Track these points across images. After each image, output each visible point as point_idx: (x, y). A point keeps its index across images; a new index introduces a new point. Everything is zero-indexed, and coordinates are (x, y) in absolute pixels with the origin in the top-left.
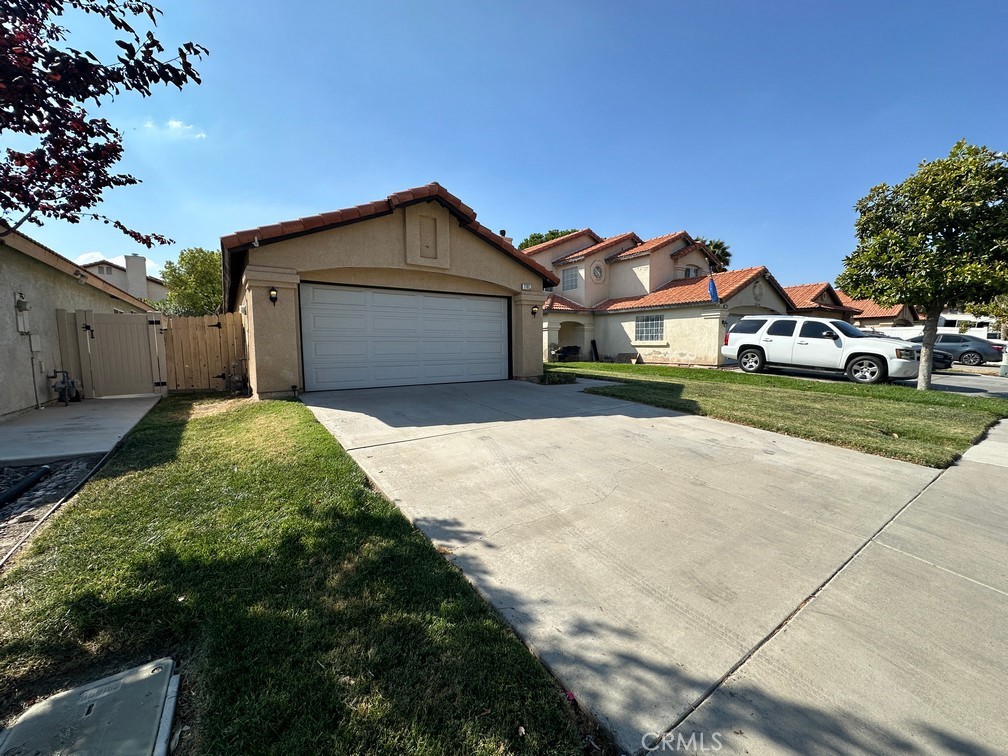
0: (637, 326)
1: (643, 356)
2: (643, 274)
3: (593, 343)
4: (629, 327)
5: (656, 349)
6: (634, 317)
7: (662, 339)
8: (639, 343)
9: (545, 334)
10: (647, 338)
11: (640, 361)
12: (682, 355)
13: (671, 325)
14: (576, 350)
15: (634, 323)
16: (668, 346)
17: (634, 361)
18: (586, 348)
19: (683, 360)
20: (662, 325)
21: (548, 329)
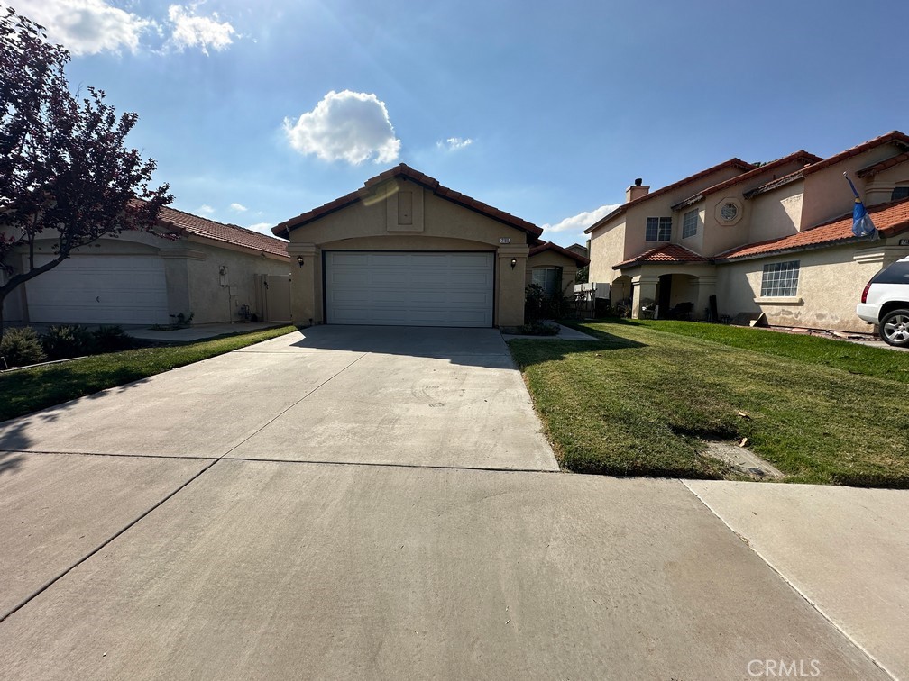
0: (764, 278)
1: (768, 317)
2: (794, 207)
3: (713, 299)
4: (755, 279)
5: (786, 308)
6: (762, 265)
7: (794, 294)
8: (765, 299)
9: (637, 289)
10: (775, 293)
11: (762, 322)
12: (820, 316)
13: (809, 275)
14: (689, 306)
15: (760, 274)
16: (801, 303)
17: (753, 323)
18: (701, 304)
19: (821, 324)
20: (796, 274)
21: (641, 283)
